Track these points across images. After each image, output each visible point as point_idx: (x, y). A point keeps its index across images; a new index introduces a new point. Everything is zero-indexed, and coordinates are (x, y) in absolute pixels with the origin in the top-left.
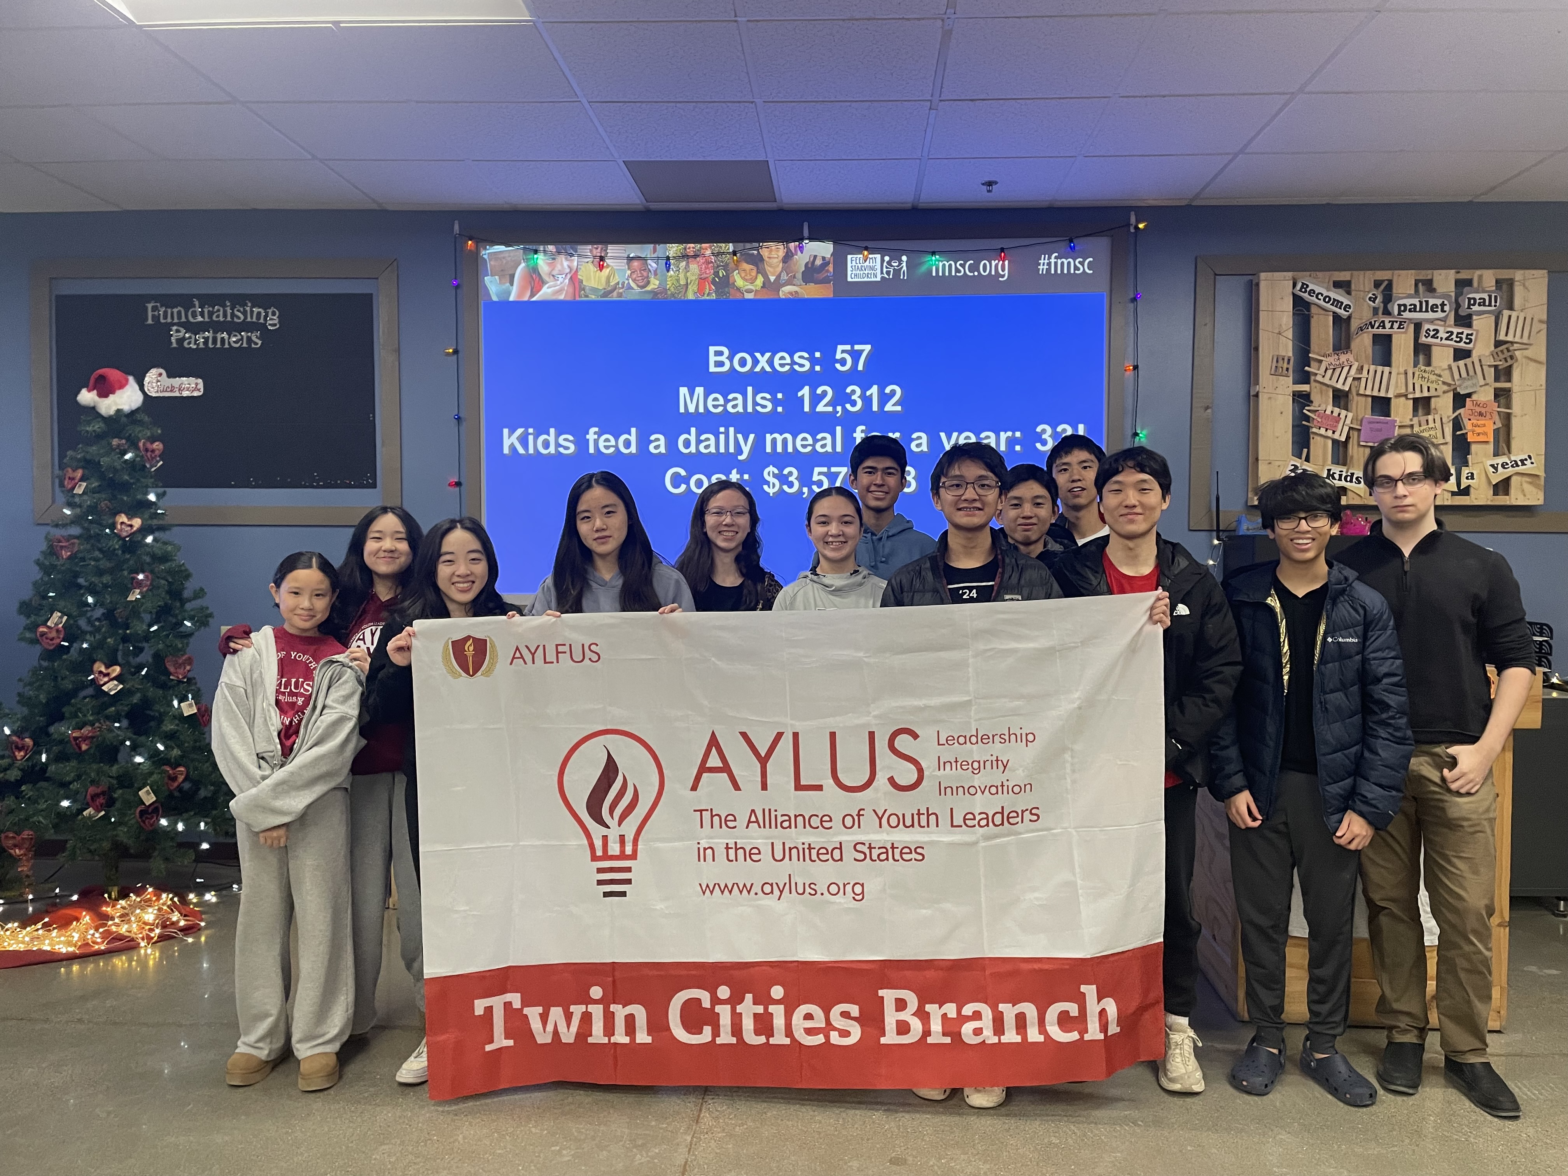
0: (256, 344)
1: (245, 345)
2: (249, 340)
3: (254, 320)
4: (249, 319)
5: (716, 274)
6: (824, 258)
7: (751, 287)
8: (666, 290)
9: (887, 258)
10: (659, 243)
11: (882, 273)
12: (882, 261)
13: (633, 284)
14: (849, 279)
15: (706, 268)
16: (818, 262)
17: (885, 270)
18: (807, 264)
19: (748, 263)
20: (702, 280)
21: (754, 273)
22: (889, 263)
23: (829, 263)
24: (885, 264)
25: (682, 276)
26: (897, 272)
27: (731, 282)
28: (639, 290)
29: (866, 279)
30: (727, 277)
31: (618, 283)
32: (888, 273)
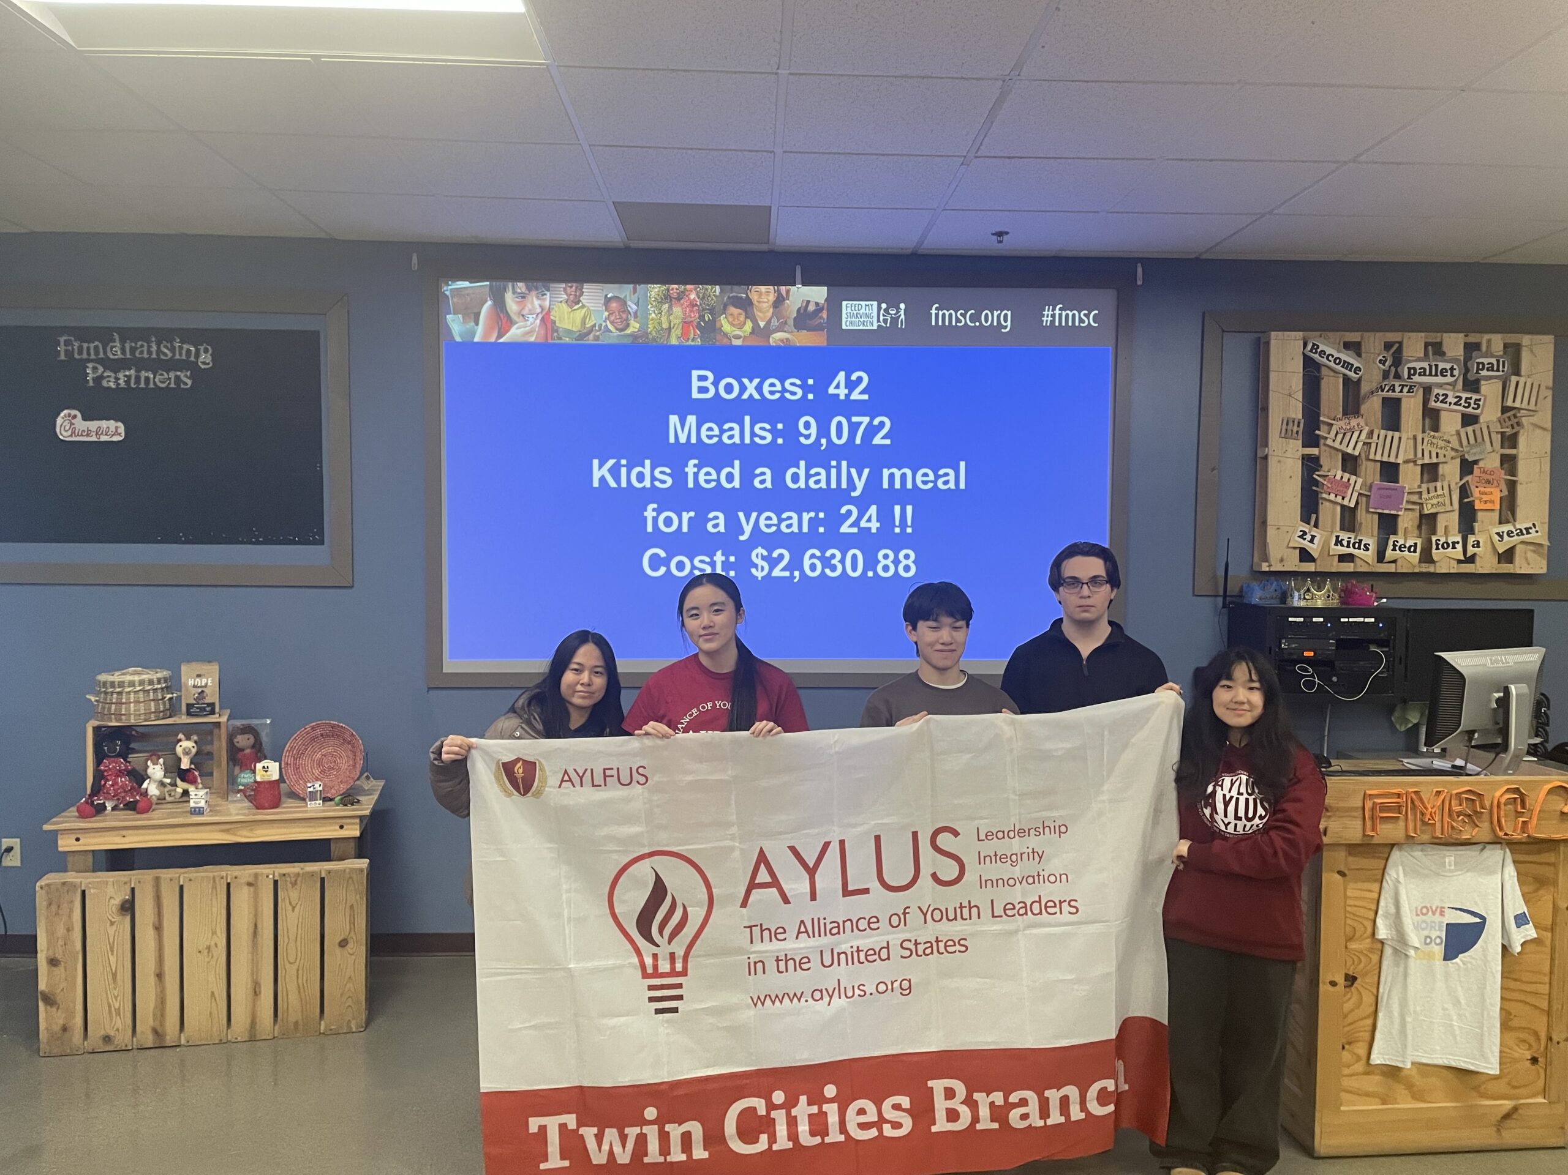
0: (186, 384)
1: (172, 385)
2: (178, 379)
3: (184, 357)
4: (177, 357)
5: (702, 318)
6: (817, 304)
7: (738, 333)
8: (647, 334)
9: (884, 306)
10: (640, 283)
11: (879, 321)
12: (879, 308)
13: (610, 327)
14: (844, 327)
15: (691, 311)
16: (811, 308)
17: (882, 318)
18: (799, 310)
19: (736, 307)
20: (686, 324)
21: (742, 318)
22: (886, 310)
23: (822, 309)
24: (882, 311)
25: (664, 319)
26: (895, 320)
27: (718, 325)
28: (618, 333)
29: (861, 328)
30: (713, 321)
31: (594, 325)
32: (885, 321)
